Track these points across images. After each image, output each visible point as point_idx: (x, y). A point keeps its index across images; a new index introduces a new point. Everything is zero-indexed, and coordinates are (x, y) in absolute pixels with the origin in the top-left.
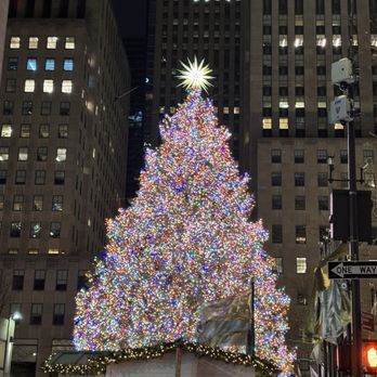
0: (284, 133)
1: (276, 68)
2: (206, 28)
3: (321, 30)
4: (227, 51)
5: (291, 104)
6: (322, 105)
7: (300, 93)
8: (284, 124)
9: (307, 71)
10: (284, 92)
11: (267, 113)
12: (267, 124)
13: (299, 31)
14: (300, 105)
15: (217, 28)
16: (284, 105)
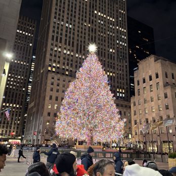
0: (53, 72)
1: (53, 55)
2: (20, 40)
3: (65, 49)
4: (24, 47)
5: (56, 65)
6: (63, 67)
7: (59, 62)
8: (54, 70)
9: (61, 58)
10: (55, 61)
11: (50, 66)
12: (50, 69)
13: (60, 47)
14: (58, 66)
15: (23, 40)
16: (54, 65)
